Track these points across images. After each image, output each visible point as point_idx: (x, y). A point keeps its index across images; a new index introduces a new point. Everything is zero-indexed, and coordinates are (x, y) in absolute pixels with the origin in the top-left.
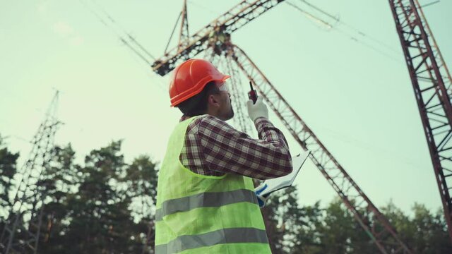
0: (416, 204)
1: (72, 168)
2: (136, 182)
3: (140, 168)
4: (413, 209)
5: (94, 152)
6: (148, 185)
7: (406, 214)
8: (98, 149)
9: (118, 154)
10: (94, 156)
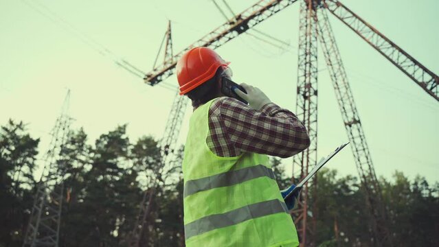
0: (396, 171)
1: (85, 149)
2: (140, 159)
3: (144, 147)
4: (394, 176)
5: (103, 136)
6: (151, 160)
7: (388, 181)
8: (107, 133)
9: (123, 137)
10: (103, 139)
